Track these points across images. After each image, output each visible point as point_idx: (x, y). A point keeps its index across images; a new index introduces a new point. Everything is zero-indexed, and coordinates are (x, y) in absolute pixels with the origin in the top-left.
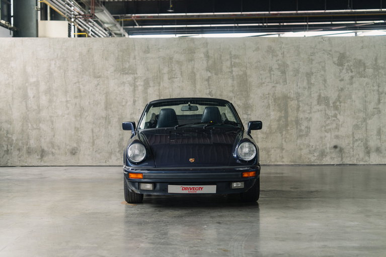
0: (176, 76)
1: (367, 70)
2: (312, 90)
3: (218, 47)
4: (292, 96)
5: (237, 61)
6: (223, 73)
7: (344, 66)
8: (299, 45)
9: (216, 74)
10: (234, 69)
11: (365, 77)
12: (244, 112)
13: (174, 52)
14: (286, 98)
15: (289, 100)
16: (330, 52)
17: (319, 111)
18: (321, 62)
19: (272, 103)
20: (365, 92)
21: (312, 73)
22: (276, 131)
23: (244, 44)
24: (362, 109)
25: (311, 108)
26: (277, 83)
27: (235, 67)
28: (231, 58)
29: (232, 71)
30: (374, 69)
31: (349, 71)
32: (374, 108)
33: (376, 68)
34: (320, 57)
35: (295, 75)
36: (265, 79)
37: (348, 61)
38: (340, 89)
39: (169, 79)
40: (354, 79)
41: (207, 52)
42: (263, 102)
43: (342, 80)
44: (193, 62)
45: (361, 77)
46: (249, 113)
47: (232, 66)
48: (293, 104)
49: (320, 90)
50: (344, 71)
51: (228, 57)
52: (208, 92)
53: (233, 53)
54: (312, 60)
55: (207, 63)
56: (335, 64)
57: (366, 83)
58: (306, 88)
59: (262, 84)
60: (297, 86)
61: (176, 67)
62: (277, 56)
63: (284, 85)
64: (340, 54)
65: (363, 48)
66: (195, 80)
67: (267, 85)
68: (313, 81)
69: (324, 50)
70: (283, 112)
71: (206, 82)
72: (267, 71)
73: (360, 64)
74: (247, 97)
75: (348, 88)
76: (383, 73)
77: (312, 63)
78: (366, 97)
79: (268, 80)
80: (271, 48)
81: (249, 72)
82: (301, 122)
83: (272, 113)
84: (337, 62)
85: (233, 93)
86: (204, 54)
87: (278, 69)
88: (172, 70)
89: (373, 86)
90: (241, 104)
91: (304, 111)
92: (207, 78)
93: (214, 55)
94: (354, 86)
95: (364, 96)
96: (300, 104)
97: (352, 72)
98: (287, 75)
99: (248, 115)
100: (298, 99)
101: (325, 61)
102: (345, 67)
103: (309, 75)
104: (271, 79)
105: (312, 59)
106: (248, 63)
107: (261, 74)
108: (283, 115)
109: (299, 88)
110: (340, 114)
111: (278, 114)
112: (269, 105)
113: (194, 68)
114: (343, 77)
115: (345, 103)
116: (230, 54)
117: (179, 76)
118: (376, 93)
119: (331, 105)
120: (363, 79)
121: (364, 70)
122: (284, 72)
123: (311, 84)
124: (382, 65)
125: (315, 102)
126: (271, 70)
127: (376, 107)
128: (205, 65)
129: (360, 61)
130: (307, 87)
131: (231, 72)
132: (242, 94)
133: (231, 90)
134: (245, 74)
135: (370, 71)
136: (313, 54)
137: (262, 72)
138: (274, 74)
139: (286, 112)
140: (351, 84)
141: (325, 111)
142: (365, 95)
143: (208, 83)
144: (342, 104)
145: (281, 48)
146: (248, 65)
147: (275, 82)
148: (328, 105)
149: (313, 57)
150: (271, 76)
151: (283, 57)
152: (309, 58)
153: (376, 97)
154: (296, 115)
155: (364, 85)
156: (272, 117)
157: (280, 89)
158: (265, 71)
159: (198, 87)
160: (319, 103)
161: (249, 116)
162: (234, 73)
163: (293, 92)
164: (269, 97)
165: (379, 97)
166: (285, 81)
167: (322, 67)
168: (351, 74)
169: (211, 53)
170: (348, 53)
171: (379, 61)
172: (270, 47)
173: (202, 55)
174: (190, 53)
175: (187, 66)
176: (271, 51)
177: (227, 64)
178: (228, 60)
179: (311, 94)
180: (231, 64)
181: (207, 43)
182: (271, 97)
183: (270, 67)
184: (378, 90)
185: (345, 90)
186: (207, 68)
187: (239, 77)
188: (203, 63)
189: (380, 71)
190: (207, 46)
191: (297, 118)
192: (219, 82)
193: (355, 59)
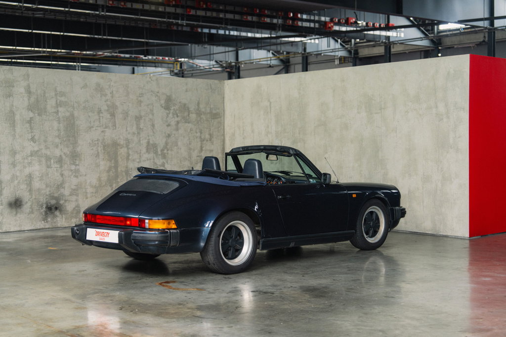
1: (191, 115)
2: (141, 136)
3: (42, 81)
4: (122, 143)
5: (63, 99)
6: (48, 114)
7: (171, 109)
8: (128, 84)
9: (39, 115)
10: (60, 109)
11: (189, 123)
12: (72, 162)
14: (115, 145)
15: (119, 147)
16: (158, 94)
17: (148, 160)
18: (149, 105)
19: (101, 150)
20: (189, 139)
21: (141, 117)
22: (106, 184)
23: (71, 79)
24: (187, 157)
25: (140, 156)
26: (106, 127)
27: (61, 107)
28: (56, 95)
29: (58, 111)
30: (197, 114)
31: (175, 116)
32: (197, 156)
33: (199, 113)
34: (148, 99)
35: (125, 119)
36: (94, 122)
37: (175, 105)
38: (167, 135)
40: (180, 125)
41: (29, 86)
42: (92, 149)
43: (169, 125)
44: (11, 98)
45: (186, 122)
46: (77, 163)
47: (59, 104)
48: (123, 151)
49: (148, 136)
50: (171, 115)
51: (53, 94)
52: (31, 138)
53: (59, 89)
54: (141, 102)
55: (29, 100)
56: (162, 107)
59: (91, 128)
60: (127, 130)
62: (106, 95)
63: (114, 129)
64: (167, 96)
65: (186, 91)
66: (14, 121)
67: (96, 129)
68: (142, 126)
69: (152, 91)
70: (113, 161)
71: (28, 125)
72: (96, 113)
73: (185, 108)
74: (75, 143)
75: (174, 134)
76: (205, 119)
77: (140, 106)
78: (190, 144)
79: (97, 123)
80: (100, 85)
81: (76, 114)
82: (130, 172)
83: (102, 163)
84: (164, 105)
85: (59, 139)
86: (25, 88)
87: (107, 110)
89: (196, 133)
90: (68, 153)
91: (134, 160)
92: (29, 119)
93: (36, 90)
94: (181, 131)
95: (188, 143)
96: (130, 153)
97: (178, 116)
98: (116, 117)
99: (76, 165)
100: (127, 146)
101: (153, 104)
102: (172, 111)
103: (138, 118)
104: (100, 122)
106: (76, 102)
107: (89, 116)
108: (113, 165)
109: (129, 133)
110: (167, 163)
111: (108, 164)
112: (98, 153)
113: (13, 105)
114: (170, 122)
115: (172, 150)
116: (56, 91)
118: (198, 140)
119: (160, 153)
120: (187, 124)
121: (189, 115)
122: (113, 115)
123: (140, 129)
124: (203, 110)
125: (144, 150)
126: (100, 112)
127: (199, 155)
128: (26, 103)
129: (185, 105)
130: (136, 133)
131: (57, 112)
132: (69, 140)
133: (57, 135)
134: (72, 115)
135: (193, 116)
136: (142, 95)
137: (90, 114)
138: (103, 117)
139: (116, 162)
140: (177, 129)
141: (154, 159)
142: (190, 142)
143: (30, 126)
144: (169, 152)
145: (110, 86)
146: (76, 105)
147: (104, 126)
148: (156, 153)
149: (141, 99)
150: (100, 119)
151: (112, 97)
152: (137, 99)
153: (199, 144)
154: (126, 164)
155: (189, 131)
156: (102, 168)
157: (109, 135)
158: (94, 113)
159: (18, 130)
160: (148, 151)
161: (77, 167)
162: (60, 114)
163: (122, 138)
164: (98, 143)
165: (201, 144)
166: (114, 125)
167: (150, 110)
168: (177, 119)
169: (33, 88)
170: (174, 96)
171: (201, 106)
172: (98, 85)
173: (22, 90)
174: (8, 86)
175: (4, 104)
176: (99, 89)
177: (51, 103)
178: (52, 98)
179: (140, 141)
180: (57, 103)
181: (28, 75)
182: (100, 144)
183: (98, 109)
184: (200, 137)
185: (172, 136)
186: (28, 106)
187: (65, 119)
188: (23, 100)
189: (202, 116)
190: (28, 79)
191: (127, 168)
192: (43, 125)
193: (180, 102)
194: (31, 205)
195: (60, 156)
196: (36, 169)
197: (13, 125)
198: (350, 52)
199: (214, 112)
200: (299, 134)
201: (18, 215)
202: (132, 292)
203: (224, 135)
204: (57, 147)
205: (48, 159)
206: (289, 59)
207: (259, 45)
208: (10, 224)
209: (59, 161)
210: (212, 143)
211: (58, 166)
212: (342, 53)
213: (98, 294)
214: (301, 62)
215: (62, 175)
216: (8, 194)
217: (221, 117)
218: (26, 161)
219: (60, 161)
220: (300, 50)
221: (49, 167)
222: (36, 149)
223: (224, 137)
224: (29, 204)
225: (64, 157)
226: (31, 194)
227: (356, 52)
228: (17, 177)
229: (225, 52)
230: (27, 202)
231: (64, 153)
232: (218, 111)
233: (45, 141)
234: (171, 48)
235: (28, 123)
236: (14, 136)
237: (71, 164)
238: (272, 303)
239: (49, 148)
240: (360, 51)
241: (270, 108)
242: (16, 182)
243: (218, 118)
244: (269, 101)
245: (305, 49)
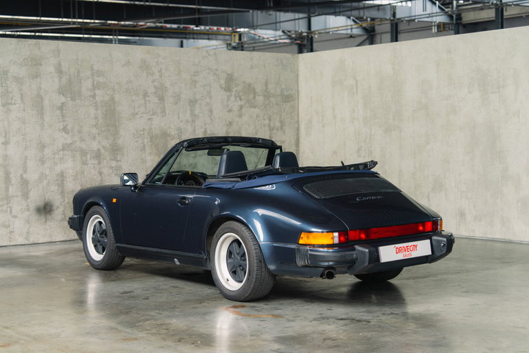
0: (13, 102)
1: (257, 97)
2: (196, 124)
3: (75, 58)
5: (101, 79)
6: (83, 98)
7: (232, 91)
8: (180, 60)
9: (73, 99)
10: (97, 92)
11: (255, 107)
12: (113, 158)
13: (10, 62)
14: (165, 135)
15: (169, 138)
16: (217, 73)
18: (206, 85)
19: (147, 142)
21: (196, 101)
23: (111, 55)
26: (154, 114)
27: (98, 89)
28: (92, 74)
29: (95, 94)
30: (265, 96)
31: (238, 99)
33: (267, 95)
34: (205, 79)
35: (176, 103)
36: (139, 107)
37: (237, 85)
38: (228, 123)
39: (3, 106)
40: (244, 110)
41: (60, 65)
42: (137, 141)
43: (230, 111)
44: (38, 79)
45: (251, 107)
46: (119, 159)
47: (96, 87)
49: (205, 124)
50: (232, 98)
51: (89, 73)
52: (62, 128)
53: (95, 68)
55: (60, 81)
56: (222, 88)
57: (257, 117)
58: (189, 122)
59: (134, 115)
60: (179, 118)
61: (13, 87)
62: (153, 74)
63: (163, 116)
64: (228, 74)
65: (252, 68)
66: (42, 108)
67: (141, 117)
68: (197, 112)
69: (209, 69)
71: (58, 112)
72: (141, 97)
73: (250, 89)
74: (116, 134)
75: (237, 122)
76: (274, 102)
77: (195, 88)
79: (142, 109)
80: (145, 62)
81: (117, 98)
83: (149, 158)
84: (224, 86)
85: (97, 129)
86: (55, 67)
87: (155, 93)
88: (7, 92)
89: (264, 119)
90: (108, 146)
92: (60, 105)
93: (69, 69)
94: (245, 118)
97: (241, 100)
98: (166, 102)
99: (117, 161)
100: (179, 137)
101: (210, 84)
102: (233, 93)
103: (193, 102)
104: (146, 107)
105: (195, 81)
106: (117, 83)
107: (133, 101)
109: (181, 121)
111: (156, 159)
112: (144, 146)
113: (40, 88)
114: (232, 107)
116: (92, 69)
117: (19, 101)
118: (267, 128)
120: (253, 109)
121: (254, 97)
122: (162, 99)
123: (195, 115)
124: (272, 91)
126: (145, 95)
128: (56, 85)
129: (250, 85)
130: (190, 120)
131: (94, 96)
132: (109, 130)
133: (94, 123)
134: (112, 99)
135: (260, 99)
136: (196, 73)
137: (134, 98)
138: (149, 101)
140: (240, 116)
142: (256, 131)
143: (62, 113)
145: (157, 63)
146: (116, 87)
147: (151, 113)
149: (197, 78)
150: (145, 103)
151: (161, 76)
152: (191, 79)
155: (255, 117)
157: (158, 123)
158: (138, 96)
159: (47, 119)
162: (97, 97)
163: (173, 127)
164: (144, 134)
165: (270, 133)
166: (164, 111)
167: (207, 92)
168: (240, 103)
169: (65, 67)
170: (236, 75)
171: (270, 86)
172: (143, 61)
173: (52, 69)
174: (35, 65)
175: (30, 86)
176: (145, 66)
177: (87, 84)
178: (88, 78)
179: (195, 130)
180: (93, 85)
181: (59, 51)
182: (146, 134)
183: (144, 91)
184: (269, 125)
185: (234, 124)
186: (59, 88)
187: (104, 104)
188: (53, 81)
189: (271, 99)
190: (59, 55)
191: (180, 164)
192: (77, 111)
193: (244, 82)
194: (64, 211)
195: (98, 150)
196: (69, 165)
197: (41, 112)
198: (451, 17)
199: (286, 93)
200: (394, 120)
201: (48, 223)
202: (192, 319)
203: (298, 122)
204: (94, 138)
205: (84, 153)
206: (374, 27)
207: (338, 10)
208: (38, 234)
209: (97, 157)
210: (284, 133)
211: (96, 162)
212: (442, 19)
213: (149, 322)
214: (389, 30)
215: (100, 173)
216: (36, 198)
217: (294, 100)
218: (57, 156)
219: (98, 155)
220: (389, 16)
221: (84, 163)
222: (69, 141)
223: (298, 124)
224: (61, 209)
225: (102, 151)
226: (63, 197)
227: (459, 17)
228: (46, 175)
229: (295, 20)
230: (58, 207)
231: (103, 147)
232: (290, 92)
233: (80, 132)
234: (228, 16)
235: (59, 109)
236: (42, 125)
237: (111, 159)
238: (369, 335)
239: (84, 140)
240: (463, 15)
241: (357, 88)
242: (45, 182)
243: (290, 101)
244: (355, 78)
245: (394, 15)
